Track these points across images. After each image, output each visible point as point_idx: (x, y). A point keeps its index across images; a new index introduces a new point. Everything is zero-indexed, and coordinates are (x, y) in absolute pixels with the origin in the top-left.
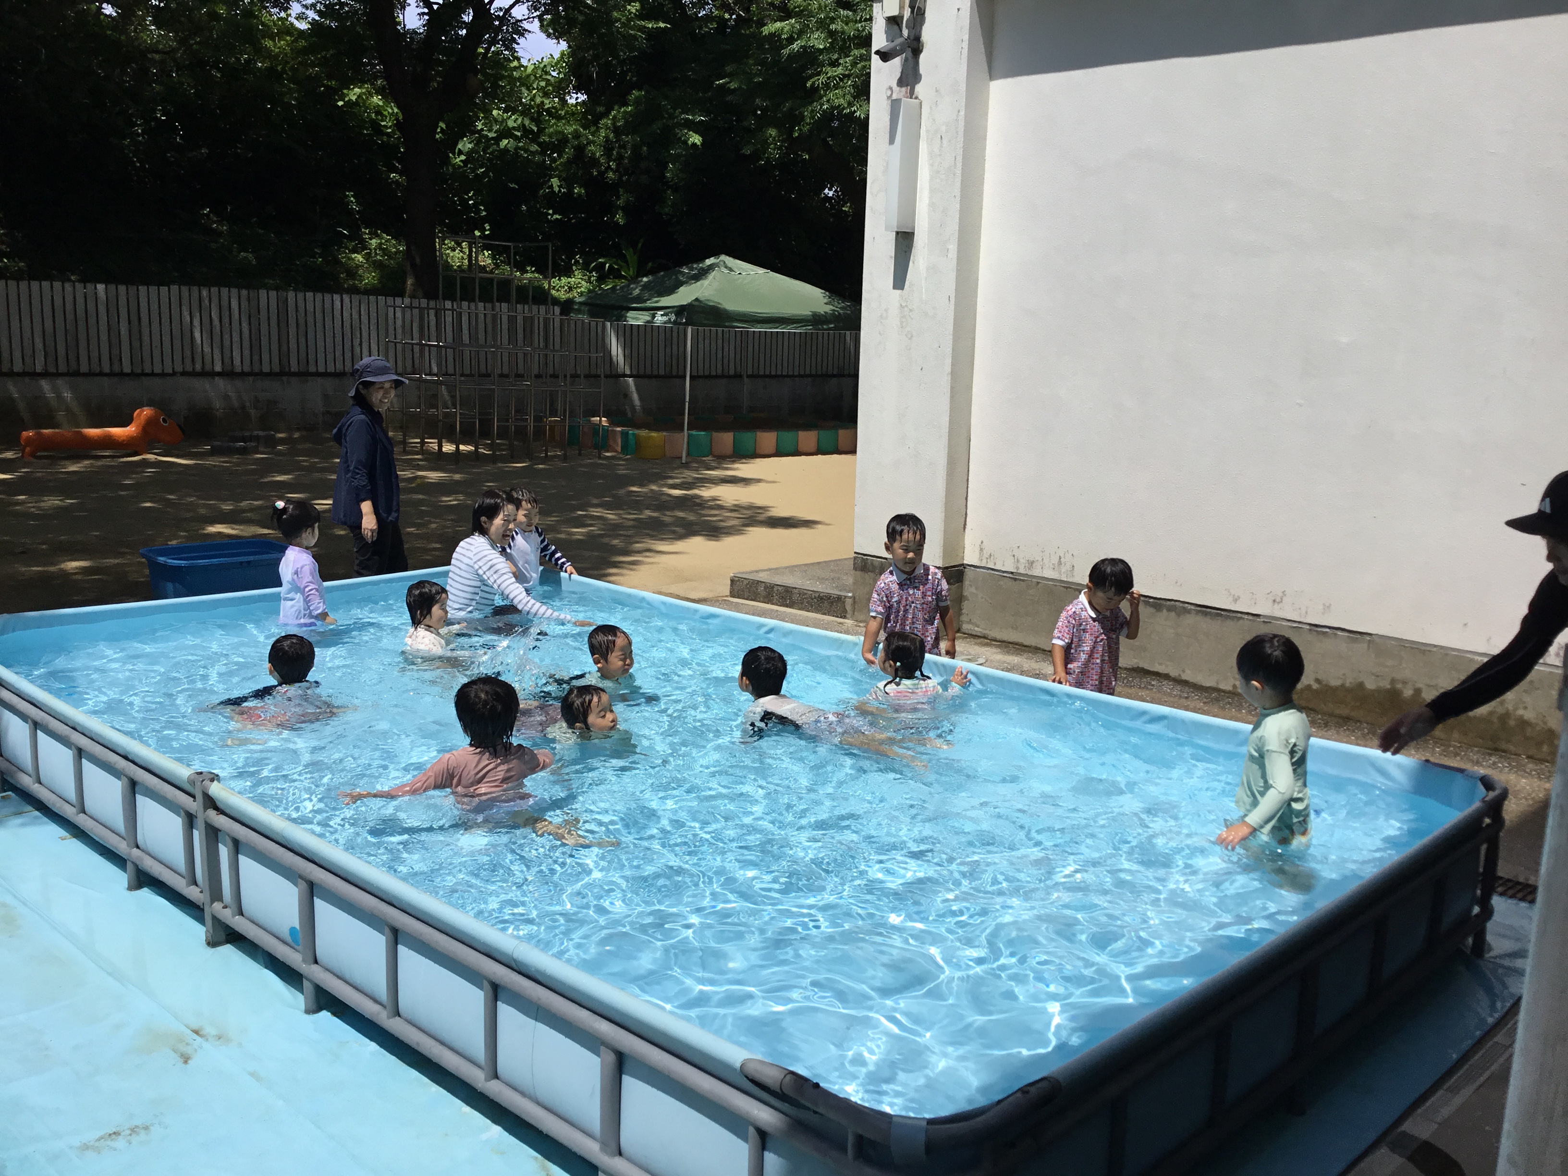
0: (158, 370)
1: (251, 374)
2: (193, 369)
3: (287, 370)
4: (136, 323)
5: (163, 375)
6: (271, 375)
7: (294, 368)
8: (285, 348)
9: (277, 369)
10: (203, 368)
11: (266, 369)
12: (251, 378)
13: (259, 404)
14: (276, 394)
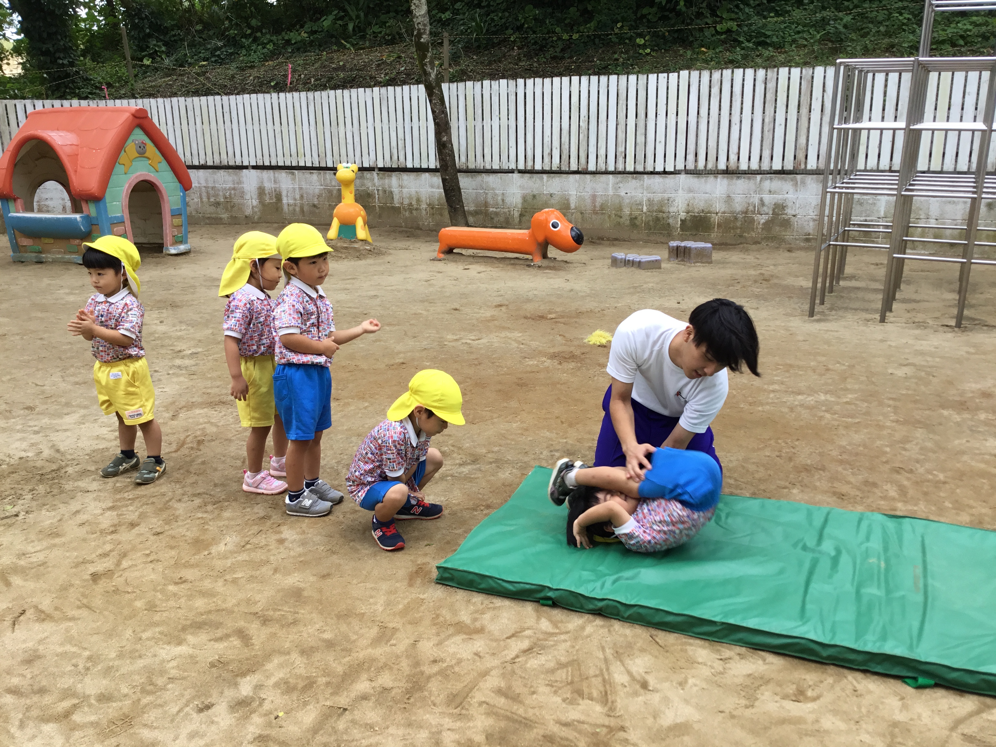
0: (659, 168)
1: (759, 172)
2: (696, 167)
3: (803, 166)
4: (643, 116)
5: (665, 172)
6: (782, 172)
7: (812, 164)
8: (802, 140)
9: (789, 166)
10: (705, 166)
11: (777, 165)
12: (759, 177)
13: (765, 208)
14: (786, 196)
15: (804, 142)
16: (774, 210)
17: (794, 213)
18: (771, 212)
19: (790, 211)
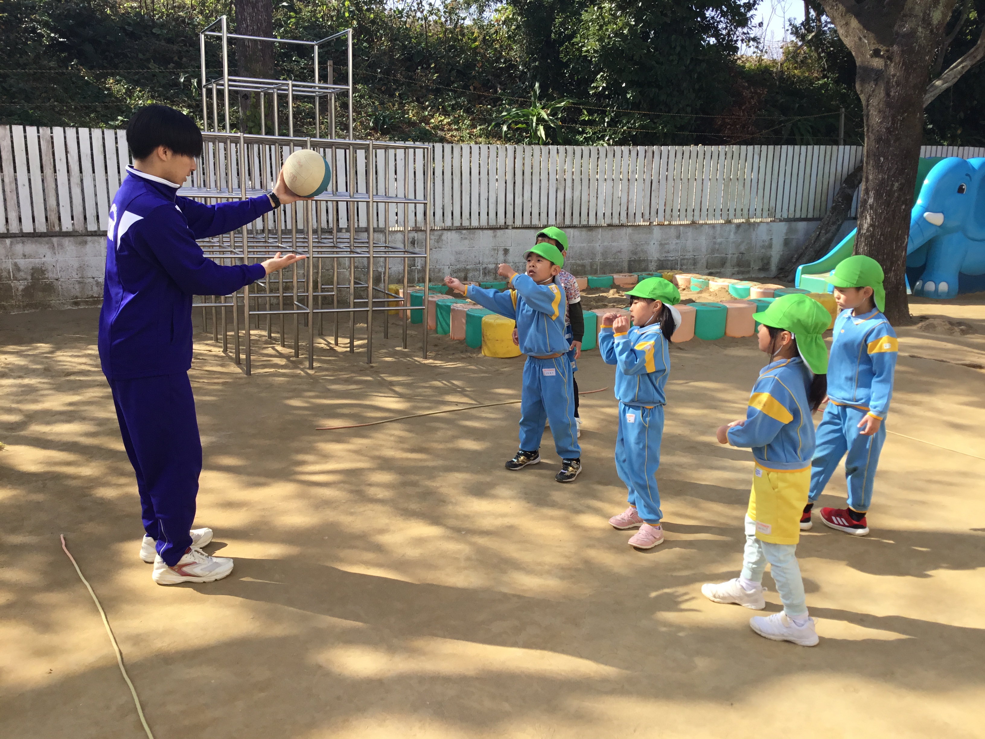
1: (7, 236)
3: (57, 229)
6: (35, 235)
7: (67, 225)
8: (52, 202)
9: (42, 227)
11: (28, 227)
12: (8, 241)
13: (22, 274)
14: (44, 259)
15: (54, 203)
16: (32, 275)
17: (56, 277)
18: (29, 277)
19: (50, 275)
